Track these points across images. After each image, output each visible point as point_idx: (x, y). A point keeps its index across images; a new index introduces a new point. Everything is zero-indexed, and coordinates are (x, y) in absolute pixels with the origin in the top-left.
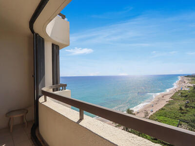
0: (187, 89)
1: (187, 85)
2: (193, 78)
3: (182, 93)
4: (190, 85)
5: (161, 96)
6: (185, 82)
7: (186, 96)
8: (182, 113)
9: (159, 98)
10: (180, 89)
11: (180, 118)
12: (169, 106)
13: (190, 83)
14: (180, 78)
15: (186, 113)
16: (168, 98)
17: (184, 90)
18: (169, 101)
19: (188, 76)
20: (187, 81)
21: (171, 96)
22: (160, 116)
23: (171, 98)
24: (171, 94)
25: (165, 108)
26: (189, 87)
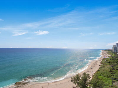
1: (107, 55)
5: (94, 62)
6: (105, 53)
9: (94, 63)
10: (104, 58)
16: (99, 63)
17: (107, 58)
20: (106, 53)
23: (101, 63)
24: (100, 60)
26: (109, 56)
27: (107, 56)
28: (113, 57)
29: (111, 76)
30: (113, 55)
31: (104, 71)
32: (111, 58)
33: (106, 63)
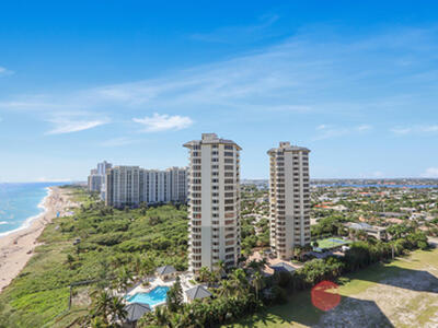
0: (70, 214)
1: (67, 205)
2: (76, 191)
3: (62, 224)
4: (73, 205)
6: (61, 199)
7: (72, 229)
8: (73, 268)
10: (55, 217)
11: (71, 281)
12: (39, 262)
13: (73, 200)
14: (50, 192)
15: (80, 265)
16: (30, 244)
17: (65, 217)
18: (36, 250)
19: (66, 186)
20: (65, 198)
21: (37, 235)
23: (39, 240)
24: (36, 230)
25: (28, 270)
26: (73, 208)
27: (69, 207)
28: (85, 210)
29: (71, 276)
30: (87, 204)
32: (79, 212)
33: (60, 235)
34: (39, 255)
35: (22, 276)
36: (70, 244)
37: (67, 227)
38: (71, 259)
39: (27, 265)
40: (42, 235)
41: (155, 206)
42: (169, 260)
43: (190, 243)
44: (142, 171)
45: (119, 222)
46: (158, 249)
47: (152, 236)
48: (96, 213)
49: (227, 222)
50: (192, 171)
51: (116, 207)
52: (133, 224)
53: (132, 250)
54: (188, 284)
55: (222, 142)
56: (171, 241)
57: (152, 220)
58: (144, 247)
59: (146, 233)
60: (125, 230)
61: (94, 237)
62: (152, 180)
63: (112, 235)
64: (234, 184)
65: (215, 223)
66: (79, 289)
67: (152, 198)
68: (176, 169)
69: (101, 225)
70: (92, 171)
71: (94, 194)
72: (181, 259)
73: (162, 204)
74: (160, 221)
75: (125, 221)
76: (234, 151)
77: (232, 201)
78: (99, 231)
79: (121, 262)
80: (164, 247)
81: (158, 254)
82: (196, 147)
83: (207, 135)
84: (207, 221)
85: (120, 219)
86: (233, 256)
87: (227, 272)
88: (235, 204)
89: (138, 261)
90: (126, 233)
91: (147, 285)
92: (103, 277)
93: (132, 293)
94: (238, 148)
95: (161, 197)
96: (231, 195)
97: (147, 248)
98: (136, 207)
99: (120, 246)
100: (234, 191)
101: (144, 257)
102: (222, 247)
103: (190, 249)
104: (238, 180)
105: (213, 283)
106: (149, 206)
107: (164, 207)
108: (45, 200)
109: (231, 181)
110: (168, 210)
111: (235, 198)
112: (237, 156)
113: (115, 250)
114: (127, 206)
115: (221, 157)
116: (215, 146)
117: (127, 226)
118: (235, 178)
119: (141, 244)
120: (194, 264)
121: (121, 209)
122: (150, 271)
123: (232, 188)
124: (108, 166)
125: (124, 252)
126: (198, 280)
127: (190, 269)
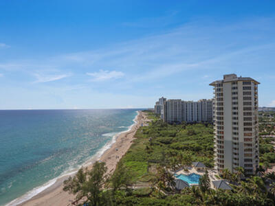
0: (147, 125)
1: (146, 120)
2: (149, 113)
3: (144, 130)
4: (148, 120)
5: (123, 136)
6: (143, 117)
7: (148, 133)
8: (149, 153)
9: (122, 139)
10: (141, 126)
11: (148, 159)
12: (136, 147)
13: (148, 118)
14: (138, 113)
15: (152, 152)
16: (131, 138)
17: (145, 127)
18: (134, 141)
19: (145, 111)
20: (145, 117)
21: (134, 134)
22: (128, 161)
23: (134, 136)
24: (133, 132)
25: (131, 150)
26: (148, 122)
28: (153, 123)
29: (148, 156)
30: (154, 120)
31: (138, 151)
32: (151, 124)
33: (143, 135)
34: (135, 143)
35: (129, 152)
36: (147, 140)
37: (146, 132)
38: (148, 148)
39: (131, 147)
40: (136, 134)
41: (192, 124)
42: (200, 158)
43: (215, 150)
44: (183, 102)
45: (171, 132)
46: (194, 150)
47: (190, 142)
48: (159, 125)
49: (245, 139)
50: (216, 102)
51: (169, 123)
52: (178, 134)
53: (178, 148)
54: (214, 177)
55: (240, 79)
56: (202, 147)
57: (189, 132)
58: (185, 148)
59: (186, 140)
60: (174, 136)
61: (158, 138)
62: (189, 108)
63: (167, 138)
64: (253, 111)
65: (235, 139)
66: (152, 164)
67: (189, 118)
68: (205, 100)
69: (161, 132)
70: (157, 103)
71: (158, 115)
72: (209, 159)
73: (195, 123)
74: (194, 134)
75: (174, 131)
76: (252, 85)
77: (250, 124)
78: (161, 135)
79: (172, 155)
80: (197, 150)
81: (193, 154)
82: (219, 85)
83: (228, 76)
84: (228, 137)
85: (171, 130)
86: (251, 165)
87: (246, 176)
88: (253, 126)
89: (182, 156)
90: (175, 138)
91: (186, 171)
92: (163, 160)
93: (179, 173)
94: (256, 83)
95: (195, 119)
96: (250, 119)
97: (186, 148)
98: (180, 124)
99: (172, 145)
100: (253, 116)
101: (185, 154)
102: (242, 157)
103: (215, 154)
104: (256, 108)
105: (234, 181)
106: (188, 123)
107: (197, 125)
108: (136, 117)
109: (250, 109)
110: (200, 127)
111: (253, 121)
112: (256, 89)
113: (169, 147)
114: (175, 122)
115: (240, 91)
116: (234, 83)
117: (175, 134)
118: (253, 106)
119: (183, 146)
120: (218, 165)
121: (172, 124)
122: (189, 163)
123: (250, 114)
124: (164, 99)
125: (173, 148)
126: (222, 176)
127: (216, 167)
